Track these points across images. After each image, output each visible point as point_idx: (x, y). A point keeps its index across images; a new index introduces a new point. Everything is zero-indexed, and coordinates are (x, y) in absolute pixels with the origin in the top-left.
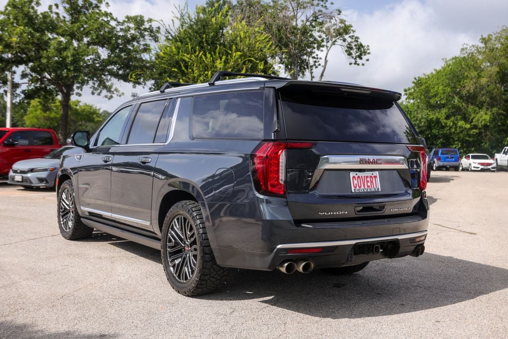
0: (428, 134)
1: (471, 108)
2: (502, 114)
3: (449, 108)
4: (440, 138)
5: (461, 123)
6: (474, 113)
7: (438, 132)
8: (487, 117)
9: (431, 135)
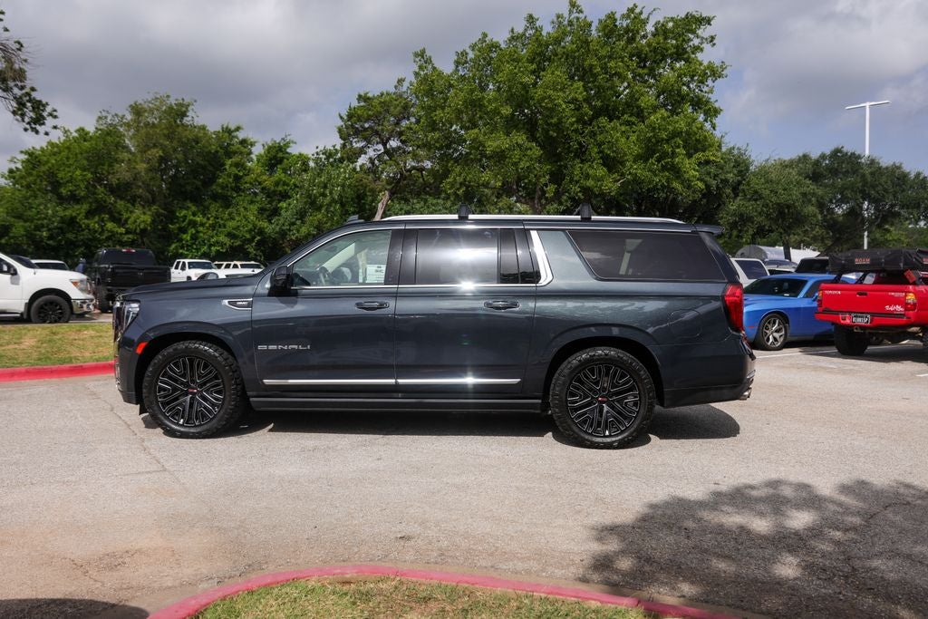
0: (60, 241)
1: (121, 204)
2: (162, 214)
3: (91, 203)
4: (79, 246)
5: (110, 225)
6: (126, 211)
7: (76, 238)
8: (148, 218)
9: (66, 242)
